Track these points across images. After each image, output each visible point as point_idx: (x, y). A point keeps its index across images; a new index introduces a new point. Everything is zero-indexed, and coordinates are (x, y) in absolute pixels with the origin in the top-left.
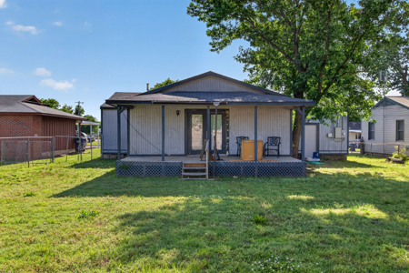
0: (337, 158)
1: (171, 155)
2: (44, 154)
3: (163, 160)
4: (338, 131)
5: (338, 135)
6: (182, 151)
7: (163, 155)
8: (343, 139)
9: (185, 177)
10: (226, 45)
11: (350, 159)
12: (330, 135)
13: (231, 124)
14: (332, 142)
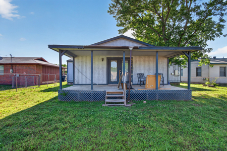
0: (176, 84)
1: (99, 84)
2: (43, 82)
3: (92, 89)
4: (176, 72)
5: (176, 73)
6: (105, 82)
7: (92, 84)
8: (178, 75)
9: (108, 103)
10: (127, 30)
11: (181, 84)
12: (173, 74)
13: (134, 66)
14: (173, 77)
